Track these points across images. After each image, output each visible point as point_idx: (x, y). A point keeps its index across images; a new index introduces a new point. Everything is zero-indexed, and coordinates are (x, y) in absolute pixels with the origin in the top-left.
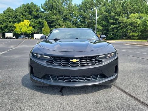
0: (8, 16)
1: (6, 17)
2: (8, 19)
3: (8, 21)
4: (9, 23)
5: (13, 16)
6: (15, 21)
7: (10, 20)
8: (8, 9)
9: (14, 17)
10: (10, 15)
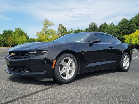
0: (122, 27)
1: (120, 29)
2: (121, 30)
3: (121, 33)
4: (122, 35)
5: (127, 27)
6: (128, 32)
7: (123, 32)
8: (123, 20)
9: (128, 29)
10: (124, 26)
